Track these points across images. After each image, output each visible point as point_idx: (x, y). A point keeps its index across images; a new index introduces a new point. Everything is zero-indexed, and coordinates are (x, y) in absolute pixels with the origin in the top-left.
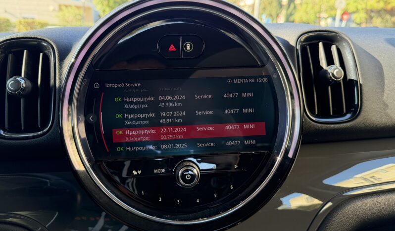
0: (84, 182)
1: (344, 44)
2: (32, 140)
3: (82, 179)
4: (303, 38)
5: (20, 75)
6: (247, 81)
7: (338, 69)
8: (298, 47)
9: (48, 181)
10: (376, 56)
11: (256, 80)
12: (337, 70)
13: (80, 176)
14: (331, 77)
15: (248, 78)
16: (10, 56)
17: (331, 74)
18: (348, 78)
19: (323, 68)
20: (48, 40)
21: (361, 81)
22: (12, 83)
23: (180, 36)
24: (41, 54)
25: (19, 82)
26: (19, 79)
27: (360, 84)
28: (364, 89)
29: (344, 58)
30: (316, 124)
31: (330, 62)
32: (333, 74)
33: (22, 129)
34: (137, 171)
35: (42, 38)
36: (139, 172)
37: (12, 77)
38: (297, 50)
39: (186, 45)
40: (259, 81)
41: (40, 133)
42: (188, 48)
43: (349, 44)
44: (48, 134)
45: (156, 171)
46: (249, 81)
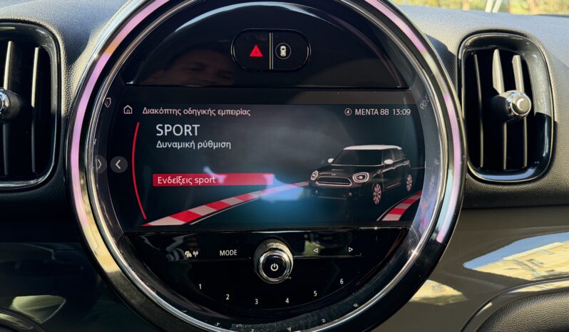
1: (535, 56)
4: (469, 41)
6: (376, 112)
7: (523, 97)
8: (461, 56)
11: (391, 112)
12: (522, 100)
14: (510, 110)
15: (379, 107)
17: (511, 105)
18: (536, 111)
19: (497, 94)
20: (47, 26)
21: (556, 118)
23: (271, 31)
24: (37, 50)
27: (554, 122)
28: (560, 130)
29: (531, 78)
31: (509, 84)
32: (514, 106)
33: (6, 173)
34: (191, 252)
35: (38, 22)
36: (196, 253)
38: (459, 62)
39: (279, 48)
40: (396, 112)
41: (32, 182)
42: (283, 53)
43: (542, 55)
45: (222, 253)
46: (379, 112)
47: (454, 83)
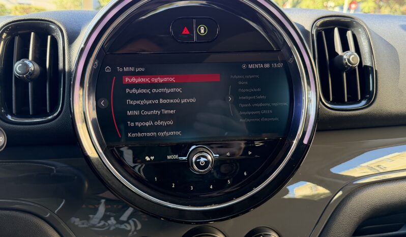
0: (96, 167)
1: (360, 30)
2: (41, 125)
3: (95, 165)
4: (319, 23)
5: (27, 57)
6: (262, 66)
7: (354, 54)
8: (314, 32)
9: (54, 168)
10: (391, 43)
11: (271, 65)
12: (353, 56)
13: (93, 161)
14: (346, 63)
15: (263, 63)
16: (17, 39)
17: (346, 60)
18: (364, 64)
19: (338, 54)
20: (56, 22)
21: (376, 68)
22: (20, 66)
23: (194, 18)
24: (49, 37)
25: (27, 65)
26: (27, 62)
27: (376, 70)
28: (379, 75)
29: (359, 44)
30: (331, 110)
31: (345, 48)
32: (349, 60)
33: (31, 113)
34: (150, 157)
35: (50, 20)
36: (152, 158)
37: (20, 60)
38: (313, 35)
39: (200, 28)
40: (274, 66)
41: (50, 117)
42: (202, 31)
43: (364, 30)
44: (57, 119)
45: (169, 157)
46: (264, 66)
47: (310, 49)
